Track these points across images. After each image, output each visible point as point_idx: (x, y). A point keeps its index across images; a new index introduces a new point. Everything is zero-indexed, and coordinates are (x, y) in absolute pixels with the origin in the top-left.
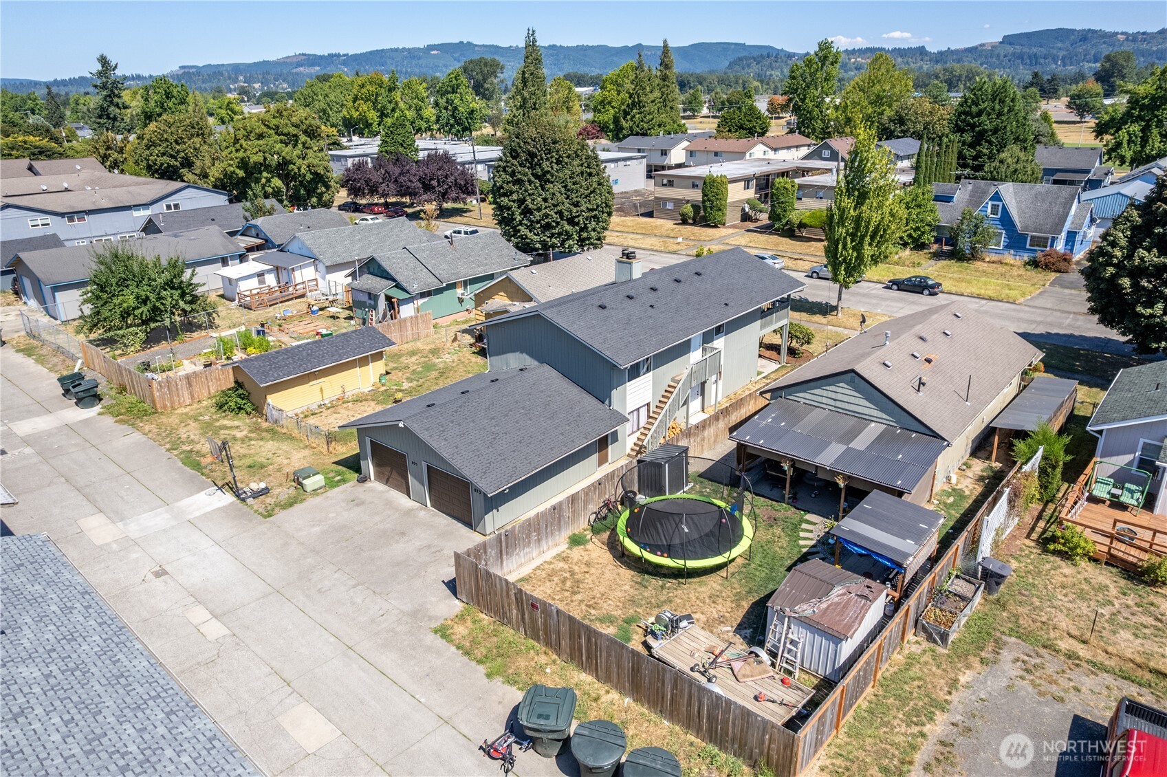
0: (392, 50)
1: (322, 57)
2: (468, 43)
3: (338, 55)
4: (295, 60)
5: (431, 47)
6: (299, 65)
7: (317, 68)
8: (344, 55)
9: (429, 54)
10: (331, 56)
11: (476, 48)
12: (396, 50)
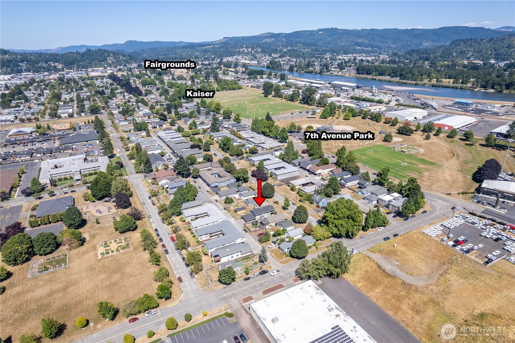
0: (303, 31)
1: (276, 34)
2: (336, 28)
3: (282, 34)
4: (265, 35)
5: (320, 30)
6: (267, 37)
7: (273, 39)
8: (284, 34)
9: (318, 33)
10: (279, 34)
11: (339, 31)
12: (305, 31)
